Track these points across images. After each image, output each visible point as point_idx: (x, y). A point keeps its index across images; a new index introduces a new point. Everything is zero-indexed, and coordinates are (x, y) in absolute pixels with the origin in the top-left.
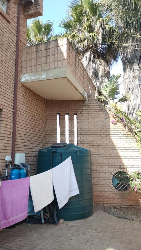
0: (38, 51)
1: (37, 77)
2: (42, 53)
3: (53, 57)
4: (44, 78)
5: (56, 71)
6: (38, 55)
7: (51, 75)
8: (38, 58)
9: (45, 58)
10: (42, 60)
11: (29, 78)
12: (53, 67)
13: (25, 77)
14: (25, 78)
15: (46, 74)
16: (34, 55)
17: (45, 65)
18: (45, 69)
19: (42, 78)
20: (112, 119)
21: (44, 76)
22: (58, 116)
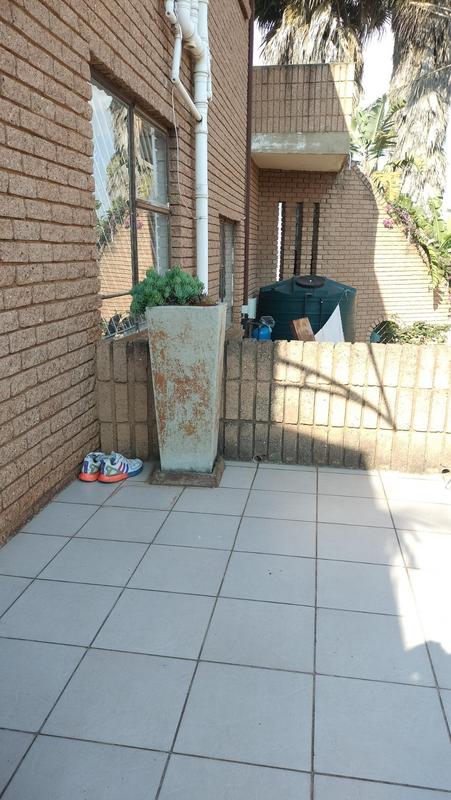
0: (288, 84)
1: (286, 144)
2: (298, 90)
3: (324, 105)
4: (301, 150)
5: (328, 137)
6: (288, 93)
7: (318, 144)
8: (287, 100)
9: (306, 103)
10: (298, 107)
11: (267, 143)
12: (322, 127)
13: (258, 141)
14: (260, 144)
15: (307, 142)
16: (278, 92)
17: (305, 119)
18: (305, 129)
19: (298, 148)
20: (383, 217)
21: (301, 146)
22: (280, 204)
